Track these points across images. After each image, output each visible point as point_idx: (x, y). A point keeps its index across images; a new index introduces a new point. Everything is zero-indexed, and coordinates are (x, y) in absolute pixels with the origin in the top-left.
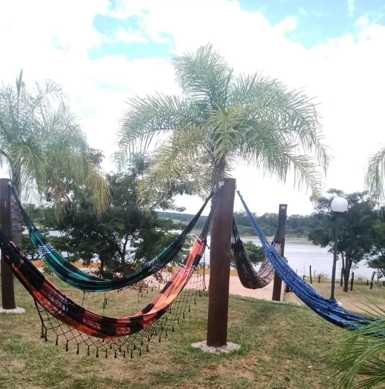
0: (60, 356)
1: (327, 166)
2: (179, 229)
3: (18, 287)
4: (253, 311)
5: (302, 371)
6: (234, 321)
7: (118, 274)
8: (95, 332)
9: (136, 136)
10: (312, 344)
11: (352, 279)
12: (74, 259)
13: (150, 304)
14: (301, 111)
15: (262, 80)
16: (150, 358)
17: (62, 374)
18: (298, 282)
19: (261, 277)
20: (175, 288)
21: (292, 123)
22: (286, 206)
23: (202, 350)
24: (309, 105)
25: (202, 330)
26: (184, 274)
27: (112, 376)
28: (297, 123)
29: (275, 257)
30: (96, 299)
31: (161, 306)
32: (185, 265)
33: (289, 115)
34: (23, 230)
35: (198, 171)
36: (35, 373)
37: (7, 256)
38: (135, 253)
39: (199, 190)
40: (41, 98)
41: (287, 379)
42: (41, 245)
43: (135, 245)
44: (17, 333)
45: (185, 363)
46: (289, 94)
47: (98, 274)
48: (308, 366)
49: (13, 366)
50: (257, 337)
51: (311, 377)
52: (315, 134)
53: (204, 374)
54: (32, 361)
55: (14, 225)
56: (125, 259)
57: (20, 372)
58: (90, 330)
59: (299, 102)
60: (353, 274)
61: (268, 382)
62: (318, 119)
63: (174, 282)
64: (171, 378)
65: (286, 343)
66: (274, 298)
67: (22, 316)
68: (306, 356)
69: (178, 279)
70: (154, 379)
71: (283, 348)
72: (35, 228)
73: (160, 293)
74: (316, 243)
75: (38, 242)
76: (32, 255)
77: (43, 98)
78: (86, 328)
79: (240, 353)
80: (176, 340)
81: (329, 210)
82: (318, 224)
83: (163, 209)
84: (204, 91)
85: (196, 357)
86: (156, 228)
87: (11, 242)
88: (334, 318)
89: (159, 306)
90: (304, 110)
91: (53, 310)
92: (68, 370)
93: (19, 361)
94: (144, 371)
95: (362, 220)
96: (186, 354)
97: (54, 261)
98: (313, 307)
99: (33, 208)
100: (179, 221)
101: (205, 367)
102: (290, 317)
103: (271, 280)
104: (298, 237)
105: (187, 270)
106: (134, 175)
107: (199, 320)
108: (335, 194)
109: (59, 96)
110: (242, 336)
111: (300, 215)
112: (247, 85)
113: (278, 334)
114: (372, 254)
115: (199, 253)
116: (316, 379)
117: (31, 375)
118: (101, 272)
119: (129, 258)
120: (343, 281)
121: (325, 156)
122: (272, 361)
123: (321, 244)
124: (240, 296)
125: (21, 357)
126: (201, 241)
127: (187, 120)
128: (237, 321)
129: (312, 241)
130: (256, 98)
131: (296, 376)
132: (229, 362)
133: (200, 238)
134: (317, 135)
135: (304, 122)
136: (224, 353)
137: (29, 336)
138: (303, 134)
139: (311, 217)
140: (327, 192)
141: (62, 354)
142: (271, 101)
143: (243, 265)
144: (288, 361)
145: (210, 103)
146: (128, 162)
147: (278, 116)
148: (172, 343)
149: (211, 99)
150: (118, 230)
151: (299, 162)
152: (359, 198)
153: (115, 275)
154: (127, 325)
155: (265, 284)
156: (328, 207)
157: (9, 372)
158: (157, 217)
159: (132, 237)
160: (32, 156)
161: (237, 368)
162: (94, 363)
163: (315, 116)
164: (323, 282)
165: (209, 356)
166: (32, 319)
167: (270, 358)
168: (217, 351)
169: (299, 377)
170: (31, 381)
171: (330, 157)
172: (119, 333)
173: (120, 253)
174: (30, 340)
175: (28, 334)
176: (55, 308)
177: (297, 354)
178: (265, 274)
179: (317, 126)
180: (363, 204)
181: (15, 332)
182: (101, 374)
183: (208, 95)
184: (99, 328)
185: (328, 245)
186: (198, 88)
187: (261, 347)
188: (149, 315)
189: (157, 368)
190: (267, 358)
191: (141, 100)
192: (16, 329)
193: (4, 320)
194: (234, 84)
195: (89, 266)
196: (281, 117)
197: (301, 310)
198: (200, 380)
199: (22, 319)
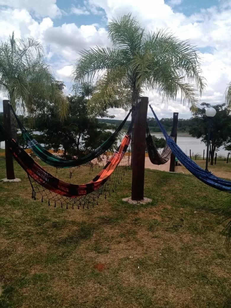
0: (43, 207)
1: (202, 90)
2: (111, 129)
3: (16, 166)
4: (158, 178)
5: (190, 214)
6: (147, 185)
7: (75, 157)
8: (65, 193)
9: (85, 74)
10: (195, 198)
11: (216, 158)
12: (49, 148)
13: (97, 176)
14: (188, 54)
15: (162, 36)
16: (97, 208)
17: (44, 219)
18: (188, 161)
19: (163, 157)
20: (112, 166)
21: (182, 63)
22: (178, 113)
23: (129, 202)
24: (192, 51)
25: (128, 190)
26: (118, 157)
27: (75, 220)
28: (185, 62)
29: (173, 145)
30: (63, 172)
31: (104, 177)
32: (118, 151)
33: (180, 57)
34: (17, 131)
35: (122, 93)
36: (28, 218)
37: (10, 148)
38: (85, 144)
39: (123, 105)
40: (26, 50)
41: (182, 220)
42: (29, 140)
43: (85, 139)
44: (16, 194)
45: (119, 211)
46: (179, 44)
47: (63, 157)
48: (194, 212)
49: (14, 214)
50: (161, 194)
51: (196, 218)
52: (196, 69)
53: (131, 217)
54: (26, 211)
55: (12, 128)
56: (79, 148)
57: (19, 218)
58: (63, 192)
59: (186, 49)
60: (216, 154)
61: (170, 222)
62: (198, 59)
63: (112, 162)
64: (111, 220)
65: (180, 198)
66: (170, 170)
67: (19, 184)
68: (192, 205)
69: (114, 160)
70: (101, 221)
71: (178, 200)
72: (25, 130)
73: (104, 169)
74: (193, 136)
75: (27, 139)
76: (23, 146)
77: (27, 50)
78: (60, 191)
79: (152, 204)
80: (112, 197)
81: (201, 116)
82: (195, 124)
83: (101, 117)
84: (126, 43)
85: (125, 207)
86: (97, 129)
87: (13, 139)
88: (210, 182)
89: (103, 177)
90: (189, 54)
91: (40, 181)
92: (48, 216)
93: (19, 211)
94: (94, 216)
95: (221, 121)
96: (119, 205)
97: (38, 150)
98: (197, 176)
99: (23, 118)
100: (110, 124)
101: (131, 213)
102: (181, 182)
103: (169, 159)
104: (182, 132)
105: (120, 155)
106: (83, 97)
107: (126, 184)
108: (205, 106)
109: (37, 48)
110: (152, 194)
111: (183, 119)
112: (153, 39)
113: (174, 192)
114: (228, 142)
115: (127, 144)
116: (200, 219)
117: (26, 219)
118: (64, 155)
119: (81, 147)
120: (210, 158)
121: (201, 84)
122: (172, 209)
123: (197, 136)
124: (150, 169)
125: (20, 208)
126: (127, 136)
127: (116, 62)
128: (149, 185)
129: (191, 135)
130: (159, 47)
131: (187, 218)
132: (145, 209)
133: (127, 134)
134: (198, 70)
135: (189, 62)
136: (142, 205)
137: (25, 195)
138: (188, 69)
139: (190, 120)
140: (201, 105)
141: (45, 206)
142: (168, 49)
143: (152, 150)
144: (182, 209)
145: (130, 50)
146: (79, 88)
147: (173, 58)
148: (111, 198)
149: (131, 48)
150: (74, 130)
151: (185, 88)
152: (220, 108)
153: (73, 157)
154: (85, 189)
155: (165, 162)
156: (201, 114)
157: (13, 218)
158: (98, 122)
159: (83, 134)
160: (20, 85)
161: (150, 213)
162: (64, 212)
163: (196, 58)
164: (198, 159)
165: (133, 206)
166: (25, 185)
167: (170, 207)
168: (138, 203)
169: (189, 219)
170: (26, 223)
171: (204, 84)
172: (80, 194)
173: (76, 144)
174: (25, 198)
175: (23, 195)
176: (41, 180)
177: (187, 204)
178: (165, 156)
179: (197, 64)
180: (222, 111)
181: (15, 193)
182: (68, 218)
183: (128, 45)
184: (68, 191)
185: (201, 137)
186: (123, 41)
187: (165, 200)
188: (97, 182)
189: (102, 214)
190: (169, 207)
191: (87, 51)
192: (16, 192)
193: (8, 186)
194: (145, 39)
195: (58, 152)
196: (175, 59)
197: (188, 177)
198: (128, 221)
199: (19, 185)
